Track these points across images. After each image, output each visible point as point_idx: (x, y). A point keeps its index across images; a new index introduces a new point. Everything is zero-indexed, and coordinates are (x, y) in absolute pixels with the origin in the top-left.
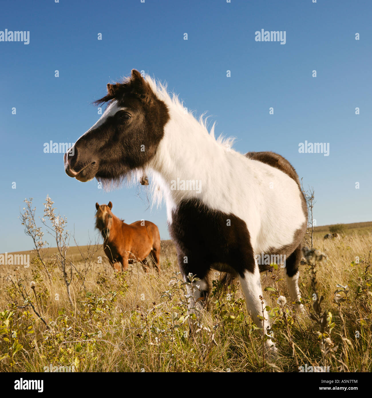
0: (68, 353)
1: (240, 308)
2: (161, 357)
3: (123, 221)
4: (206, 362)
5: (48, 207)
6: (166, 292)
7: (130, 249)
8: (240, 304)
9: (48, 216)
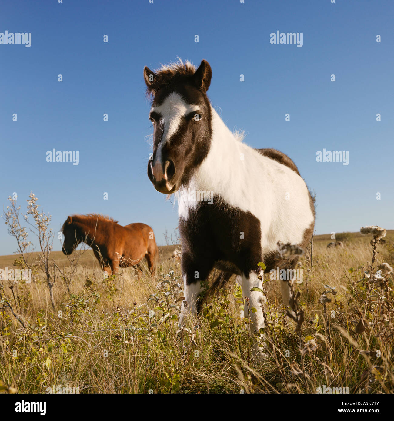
0: (41, 353)
1: (224, 310)
2: (139, 359)
3: (117, 222)
4: (187, 365)
5: (31, 204)
6: (153, 295)
7: (122, 252)
8: (225, 306)
9: (32, 213)
